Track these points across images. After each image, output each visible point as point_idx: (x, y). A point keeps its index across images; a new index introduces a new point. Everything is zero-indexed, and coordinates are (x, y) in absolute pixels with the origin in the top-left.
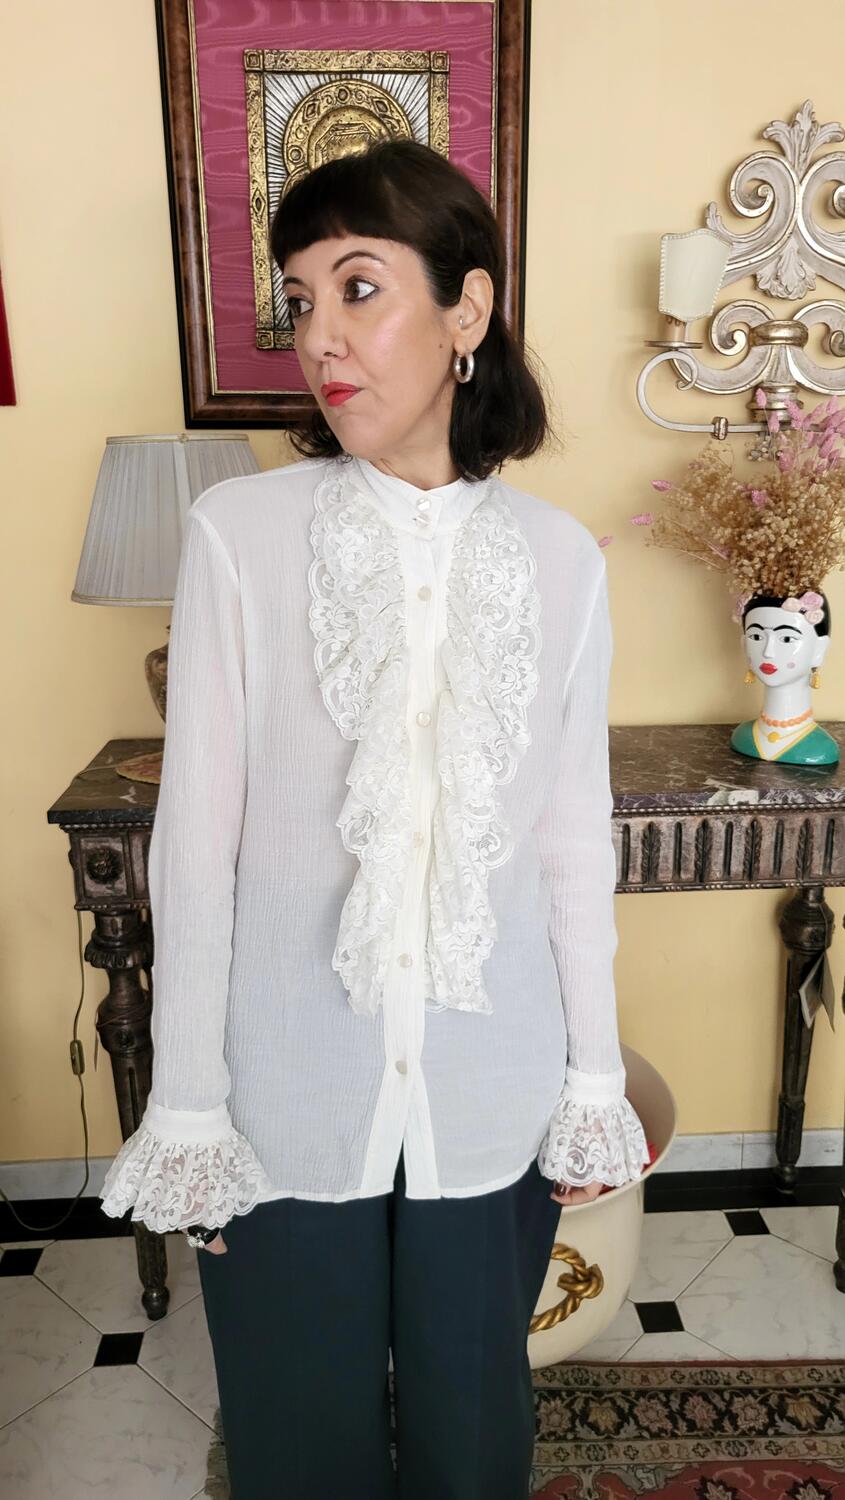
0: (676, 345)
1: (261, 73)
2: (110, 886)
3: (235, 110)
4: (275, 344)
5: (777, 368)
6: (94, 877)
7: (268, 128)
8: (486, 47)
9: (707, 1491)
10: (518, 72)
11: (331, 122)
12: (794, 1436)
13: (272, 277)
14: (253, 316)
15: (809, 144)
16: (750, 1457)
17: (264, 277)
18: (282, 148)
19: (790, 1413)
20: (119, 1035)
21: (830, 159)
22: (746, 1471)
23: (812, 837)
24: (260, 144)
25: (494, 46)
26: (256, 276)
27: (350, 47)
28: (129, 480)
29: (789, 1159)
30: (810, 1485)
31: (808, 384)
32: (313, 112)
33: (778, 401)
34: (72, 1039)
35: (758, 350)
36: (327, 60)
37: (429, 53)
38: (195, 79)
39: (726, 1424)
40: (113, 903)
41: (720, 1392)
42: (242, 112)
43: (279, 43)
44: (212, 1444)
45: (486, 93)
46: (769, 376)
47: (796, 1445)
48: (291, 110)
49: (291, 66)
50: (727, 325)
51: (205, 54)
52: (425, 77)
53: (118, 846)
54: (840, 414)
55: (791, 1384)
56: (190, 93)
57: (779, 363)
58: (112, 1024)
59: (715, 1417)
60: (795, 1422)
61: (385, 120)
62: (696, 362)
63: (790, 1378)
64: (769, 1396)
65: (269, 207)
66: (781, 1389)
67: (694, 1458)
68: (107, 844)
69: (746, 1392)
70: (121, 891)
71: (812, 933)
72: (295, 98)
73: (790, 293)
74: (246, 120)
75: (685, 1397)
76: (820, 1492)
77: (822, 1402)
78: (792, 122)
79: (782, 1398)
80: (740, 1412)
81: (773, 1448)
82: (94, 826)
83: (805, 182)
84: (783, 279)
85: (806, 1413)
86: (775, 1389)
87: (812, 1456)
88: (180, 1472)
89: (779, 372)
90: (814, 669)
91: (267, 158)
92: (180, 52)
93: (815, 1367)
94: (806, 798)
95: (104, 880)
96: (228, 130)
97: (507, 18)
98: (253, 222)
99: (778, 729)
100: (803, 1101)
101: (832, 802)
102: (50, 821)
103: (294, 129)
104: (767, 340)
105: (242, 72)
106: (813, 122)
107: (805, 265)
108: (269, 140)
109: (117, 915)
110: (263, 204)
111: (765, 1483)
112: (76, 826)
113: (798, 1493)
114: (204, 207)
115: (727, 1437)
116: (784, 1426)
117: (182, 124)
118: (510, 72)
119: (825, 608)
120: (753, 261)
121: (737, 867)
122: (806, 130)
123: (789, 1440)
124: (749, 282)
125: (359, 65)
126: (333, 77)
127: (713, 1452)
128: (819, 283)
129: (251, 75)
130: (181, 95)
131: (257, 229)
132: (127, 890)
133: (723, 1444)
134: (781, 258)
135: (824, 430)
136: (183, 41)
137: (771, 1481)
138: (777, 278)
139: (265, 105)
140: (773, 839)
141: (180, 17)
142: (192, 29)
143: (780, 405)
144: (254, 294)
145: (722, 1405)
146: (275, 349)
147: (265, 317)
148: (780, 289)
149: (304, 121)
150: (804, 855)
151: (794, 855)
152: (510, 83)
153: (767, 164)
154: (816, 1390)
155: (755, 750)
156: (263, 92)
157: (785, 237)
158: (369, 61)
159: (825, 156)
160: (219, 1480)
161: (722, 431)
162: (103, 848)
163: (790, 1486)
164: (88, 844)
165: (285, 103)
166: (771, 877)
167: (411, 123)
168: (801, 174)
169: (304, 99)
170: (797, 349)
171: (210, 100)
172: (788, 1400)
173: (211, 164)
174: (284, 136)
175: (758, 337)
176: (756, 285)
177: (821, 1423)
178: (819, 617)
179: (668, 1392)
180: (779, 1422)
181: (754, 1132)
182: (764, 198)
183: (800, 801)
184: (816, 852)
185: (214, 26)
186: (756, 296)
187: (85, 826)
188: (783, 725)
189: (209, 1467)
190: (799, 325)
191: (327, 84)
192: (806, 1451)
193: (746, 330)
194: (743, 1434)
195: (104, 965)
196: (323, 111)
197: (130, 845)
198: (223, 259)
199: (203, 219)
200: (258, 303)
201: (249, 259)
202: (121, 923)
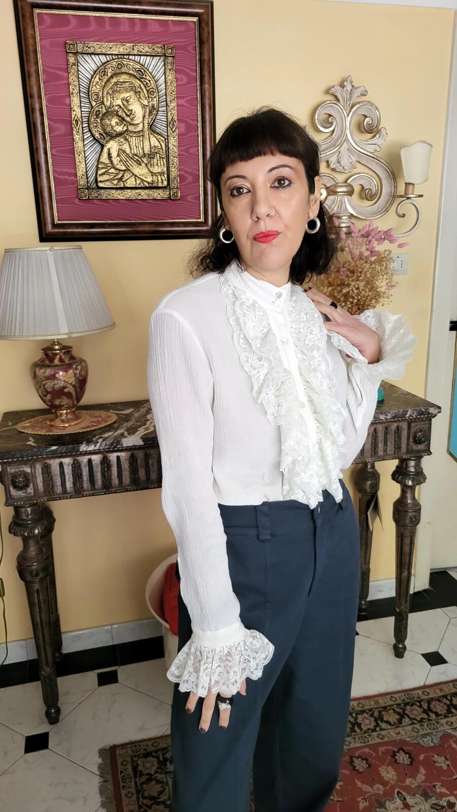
1: (76, 54)
2: (24, 491)
3: (61, 73)
4: (89, 196)
5: (341, 206)
6: (15, 487)
7: (80, 83)
8: (193, 43)
9: (354, 762)
10: (209, 57)
11: (114, 80)
12: (389, 729)
13: (85, 161)
14: (76, 182)
15: (351, 97)
16: (370, 743)
17: (81, 161)
18: (89, 93)
19: (385, 719)
20: (31, 572)
21: (361, 104)
22: (370, 749)
23: (378, 437)
24: (76, 91)
25: (197, 43)
26: (77, 161)
27: (123, 42)
29: (364, 597)
30: (401, 751)
31: (355, 215)
32: (104, 75)
33: (343, 223)
35: (332, 198)
36: (111, 48)
37: (164, 46)
38: (39, 56)
39: (357, 729)
40: (27, 501)
42: (65, 74)
43: (84, 39)
44: (99, 783)
45: (193, 67)
46: (338, 210)
47: (391, 733)
48: (92, 73)
49: (92, 50)
51: (43, 41)
52: (162, 58)
53: (28, 470)
54: (375, 230)
55: (383, 705)
56: (37, 63)
57: (342, 204)
58: (26, 566)
59: (351, 726)
60: (388, 722)
61: (143, 80)
63: (382, 702)
64: (374, 712)
65: (82, 124)
66: (379, 708)
68: (22, 469)
69: (363, 712)
70: (31, 493)
71: (371, 484)
72: (94, 67)
73: (345, 170)
74: (67, 78)
76: (406, 753)
77: (399, 711)
78: (342, 85)
79: (380, 712)
80: (361, 722)
81: (381, 737)
82: (15, 460)
83: (351, 113)
84: (342, 163)
85: (392, 717)
86: (376, 708)
87: (399, 737)
88: (85, 799)
89: (342, 209)
91: (80, 98)
92: (31, 41)
93: (393, 695)
95: (21, 489)
96: (58, 83)
97: (203, 30)
98: (74, 132)
100: (369, 568)
101: (387, 419)
103: (94, 84)
104: (335, 193)
105: (65, 53)
106: (353, 86)
107: (351, 156)
108: (81, 89)
109: (28, 507)
110: (79, 123)
111: (380, 754)
112: (5, 461)
113: (396, 755)
114: (47, 124)
115: (357, 735)
116: (383, 725)
117: (33, 79)
118: (206, 57)
120: (327, 154)
122: (349, 90)
123: (387, 731)
124: (326, 164)
125: (128, 51)
126: (114, 57)
127: (353, 743)
128: (358, 165)
129: (70, 55)
130: (32, 64)
131: (77, 136)
132: (34, 493)
133: (357, 739)
134: (340, 152)
135: (367, 237)
136: (32, 35)
137: (383, 753)
138: (339, 162)
139: (78, 71)
141: (28, 22)
142: (37, 29)
143: (343, 225)
144: (76, 170)
146: (89, 199)
147: (82, 182)
148: (340, 168)
149: (100, 79)
152: (206, 63)
153: (332, 106)
154: (395, 706)
156: (77, 63)
157: (342, 142)
158: (133, 49)
159: (359, 103)
160: (108, 800)
162: (20, 471)
163: (392, 752)
164: (11, 470)
165: (89, 70)
167: (156, 82)
168: (348, 111)
169: (99, 68)
170: (349, 197)
171: (47, 67)
172: (383, 713)
173: (48, 101)
174: (89, 87)
175: (332, 191)
176: (329, 166)
177: (400, 721)
180: (381, 724)
182: (332, 123)
184: (379, 444)
185: (46, 28)
186: (329, 171)
187: (10, 460)
189: (101, 794)
190: (350, 185)
191: (111, 60)
192: (396, 735)
194: (365, 732)
195: (23, 536)
196: (109, 75)
197: (35, 469)
198: (58, 151)
199: (47, 130)
200: (78, 175)
201: (72, 151)
202: (31, 511)
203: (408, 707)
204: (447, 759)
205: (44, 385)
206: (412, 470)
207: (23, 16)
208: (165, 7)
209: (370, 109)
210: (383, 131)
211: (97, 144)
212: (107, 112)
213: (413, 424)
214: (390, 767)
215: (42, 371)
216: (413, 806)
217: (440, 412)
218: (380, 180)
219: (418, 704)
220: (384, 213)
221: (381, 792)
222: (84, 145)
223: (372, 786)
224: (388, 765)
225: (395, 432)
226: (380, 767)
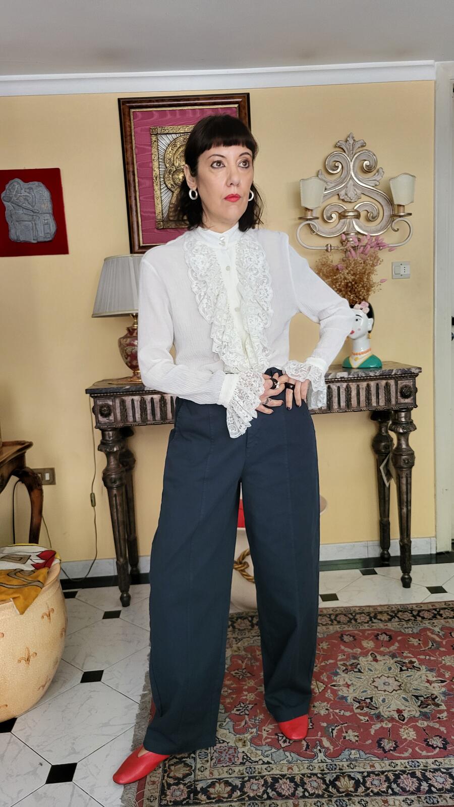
0: (309, 218)
1: (157, 134)
2: (108, 418)
3: (147, 147)
4: (163, 227)
5: (349, 226)
6: (102, 415)
7: (159, 153)
9: (343, 637)
11: (181, 149)
12: (379, 623)
14: (155, 218)
15: (353, 148)
16: (360, 628)
17: (159, 203)
18: (164, 159)
19: (378, 617)
20: (111, 480)
21: (361, 152)
22: (359, 632)
23: (370, 391)
24: (156, 158)
26: (156, 203)
28: (113, 271)
29: (386, 547)
30: (384, 634)
31: (361, 232)
32: (175, 146)
34: (91, 492)
35: (342, 221)
36: (179, 129)
38: (133, 138)
39: (352, 621)
40: (109, 426)
41: (351, 614)
42: (150, 148)
43: (162, 125)
46: (347, 229)
47: (380, 625)
48: (167, 146)
49: (167, 132)
50: (329, 213)
51: (136, 129)
53: (110, 403)
55: (380, 611)
56: (131, 143)
57: (350, 224)
58: (109, 475)
59: (348, 620)
60: (379, 620)
62: (318, 224)
63: (379, 609)
64: (371, 614)
66: (376, 612)
67: (339, 630)
68: (107, 402)
69: (361, 613)
70: (112, 420)
71: (384, 445)
72: (168, 142)
73: (351, 200)
74: (151, 150)
75: (337, 615)
76: (387, 635)
77: (391, 615)
78: (347, 141)
79: (376, 614)
80: (358, 618)
81: (370, 626)
82: (102, 395)
83: (353, 161)
84: (349, 195)
85: (385, 617)
86: (373, 612)
87: (386, 627)
89: (350, 228)
90: (369, 332)
91: (159, 162)
92: (128, 129)
94: (366, 374)
95: (105, 416)
96: (145, 154)
97: (242, 112)
98: (155, 185)
99: (358, 356)
100: (389, 520)
101: (377, 376)
102: (86, 393)
103: (168, 152)
104: (345, 217)
105: (150, 135)
106: (354, 140)
107: (357, 190)
108: (159, 157)
109: (110, 431)
110: (158, 179)
111: (366, 634)
112: (96, 395)
113: (379, 636)
114: (137, 180)
115: (353, 624)
116: (375, 621)
117: (129, 153)
119: (370, 307)
120: (336, 189)
121: (343, 404)
122: (351, 143)
123: (377, 624)
124: (337, 197)
126: (181, 134)
127: (346, 628)
128: (362, 196)
129: (153, 135)
130: (129, 143)
131: (156, 187)
132: (114, 420)
133: (350, 626)
134: (347, 187)
136: (129, 126)
137: (368, 634)
138: (346, 194)
139: (158, 145)
140: (356, 392)
141: (127, 117)
142: (132, 122)
143: (351, 239)
144: (155, 209)
145: (352, 617)
146: (163, 229)
147: (159, 217)
148: (348, 199)
149: (172, 149)
150: (368, 399)
151: (364, 398)
153: (338, 155)
154: (390, 612)
155: (350, 365)
156: (157, 141)
157: (347, 180)
159: (359, 152)
161: (329, 248)
162: (105, 403)
163: (376, 634)
164: (100, 403)
165: (164, 144)
166: (357, 407)
168: (351, 158)
169: (171, 142)
170: (357, 220)
171: (139, 145)
172: (378, 615)
173: (139, 166)
174: (165, 155)
175: (342, 216)
176: (339, 198)
177: (390, 620)
178: (368, 310)
179: (330, 615)
180: (373, 620)
181: (372, 541)
182: (338, 167)
183: (364, 376)
184: (372, 397)
185: (139, 120)
186: (341, 202)
187: (99, 395)
188: (360, 354)
190: (356, 211)
191: (180, 137)
192: (383, 626)
193: (337, 214)
194: (359, 623)
195: (106, 451)
196: (178, 146)
197: (115, 402)
198: (144, 198)
199: (137, 184)
200: (157, 213)
201: (153, 197)
202: (112, 434)
203: (400, 613)
204: (419, 640)
205: (126, 350)
206: (403, 420)
207: (124, 114)
208: (215, 100)
209: (369, 155)
210: (381, 170)
211: (170, 192)
212: (176, 170)
213: (399, 382)
214: (371, 641)
215: (125, 340)
216: (381, 661)
217: (421, 372)
218: (382, 206)
219: (410, 612)
220: (385, 230)
221: (358, 652)
222: (161, 193)
223: (352, 649)
224: (370, 640)
225: (384, 387)
226: (363, 640)
